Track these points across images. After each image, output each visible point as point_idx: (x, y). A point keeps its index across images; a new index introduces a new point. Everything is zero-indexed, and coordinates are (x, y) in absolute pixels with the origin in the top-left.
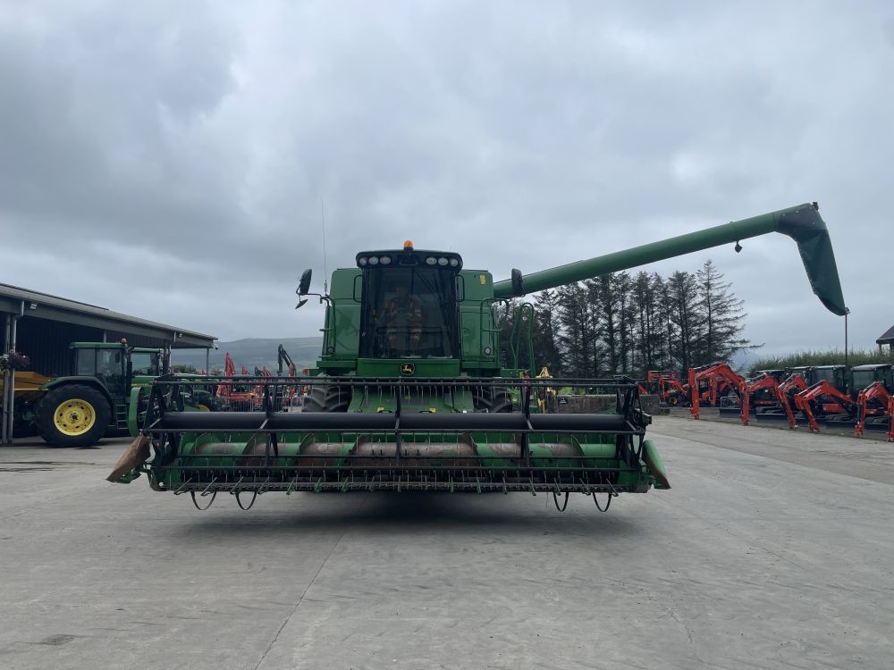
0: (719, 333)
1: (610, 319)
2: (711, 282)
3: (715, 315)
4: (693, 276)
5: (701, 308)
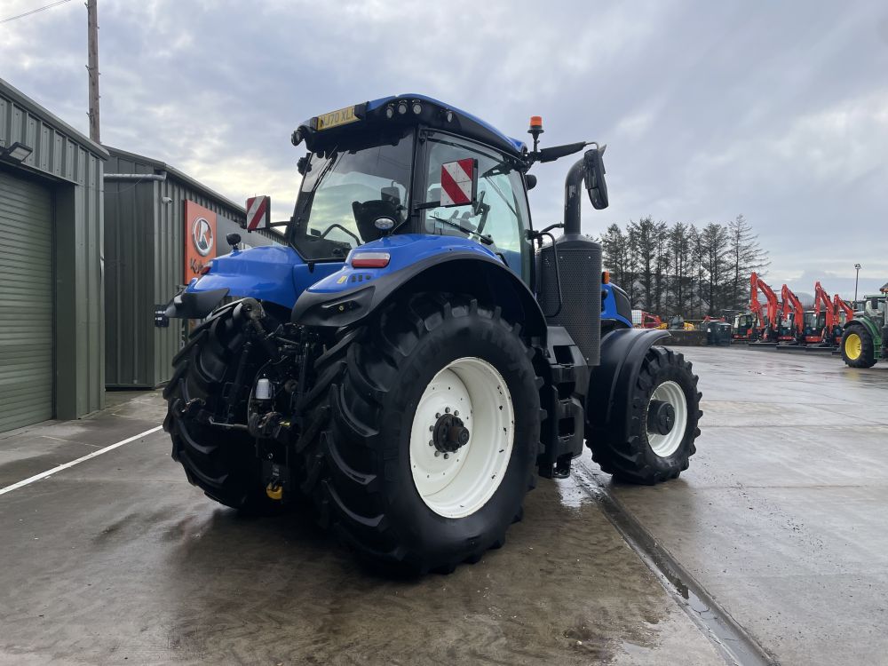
0: (744, 279)
1: (648, 268)
2: (741, 234)
3: (742, 264)
4: (725, 228)
5: (730, 257)
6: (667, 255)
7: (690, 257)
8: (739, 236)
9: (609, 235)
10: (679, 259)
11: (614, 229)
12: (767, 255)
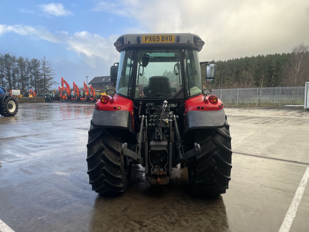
0: (47, 79)
1: (9, 72)
2: (45, 63)
3: (46, 74)
4: (39, 60)
5: (41, 71)
6: (17, 68)
8: (44, 64)
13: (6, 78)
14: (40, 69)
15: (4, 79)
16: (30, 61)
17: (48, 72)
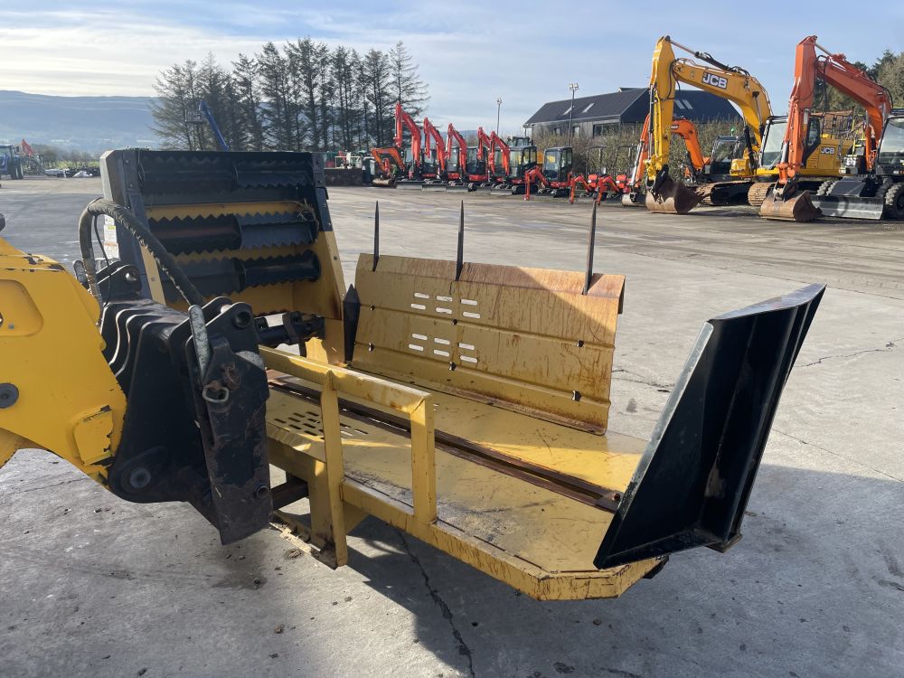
1: (311, 93)
2: (402, 63)
3: (404, 97)
4: (387, 55)
5: (392, 89)
6: (331, 83)
7: (354, 87)
8: (400, 66)
9: (265, 56)
10: (343, 89)
11: (270, 49)
12: (428, 89)
13: (307, 114)
14: (388, 84)
15: (302, 117)
16: (363, 59)
17: (409, 94)
